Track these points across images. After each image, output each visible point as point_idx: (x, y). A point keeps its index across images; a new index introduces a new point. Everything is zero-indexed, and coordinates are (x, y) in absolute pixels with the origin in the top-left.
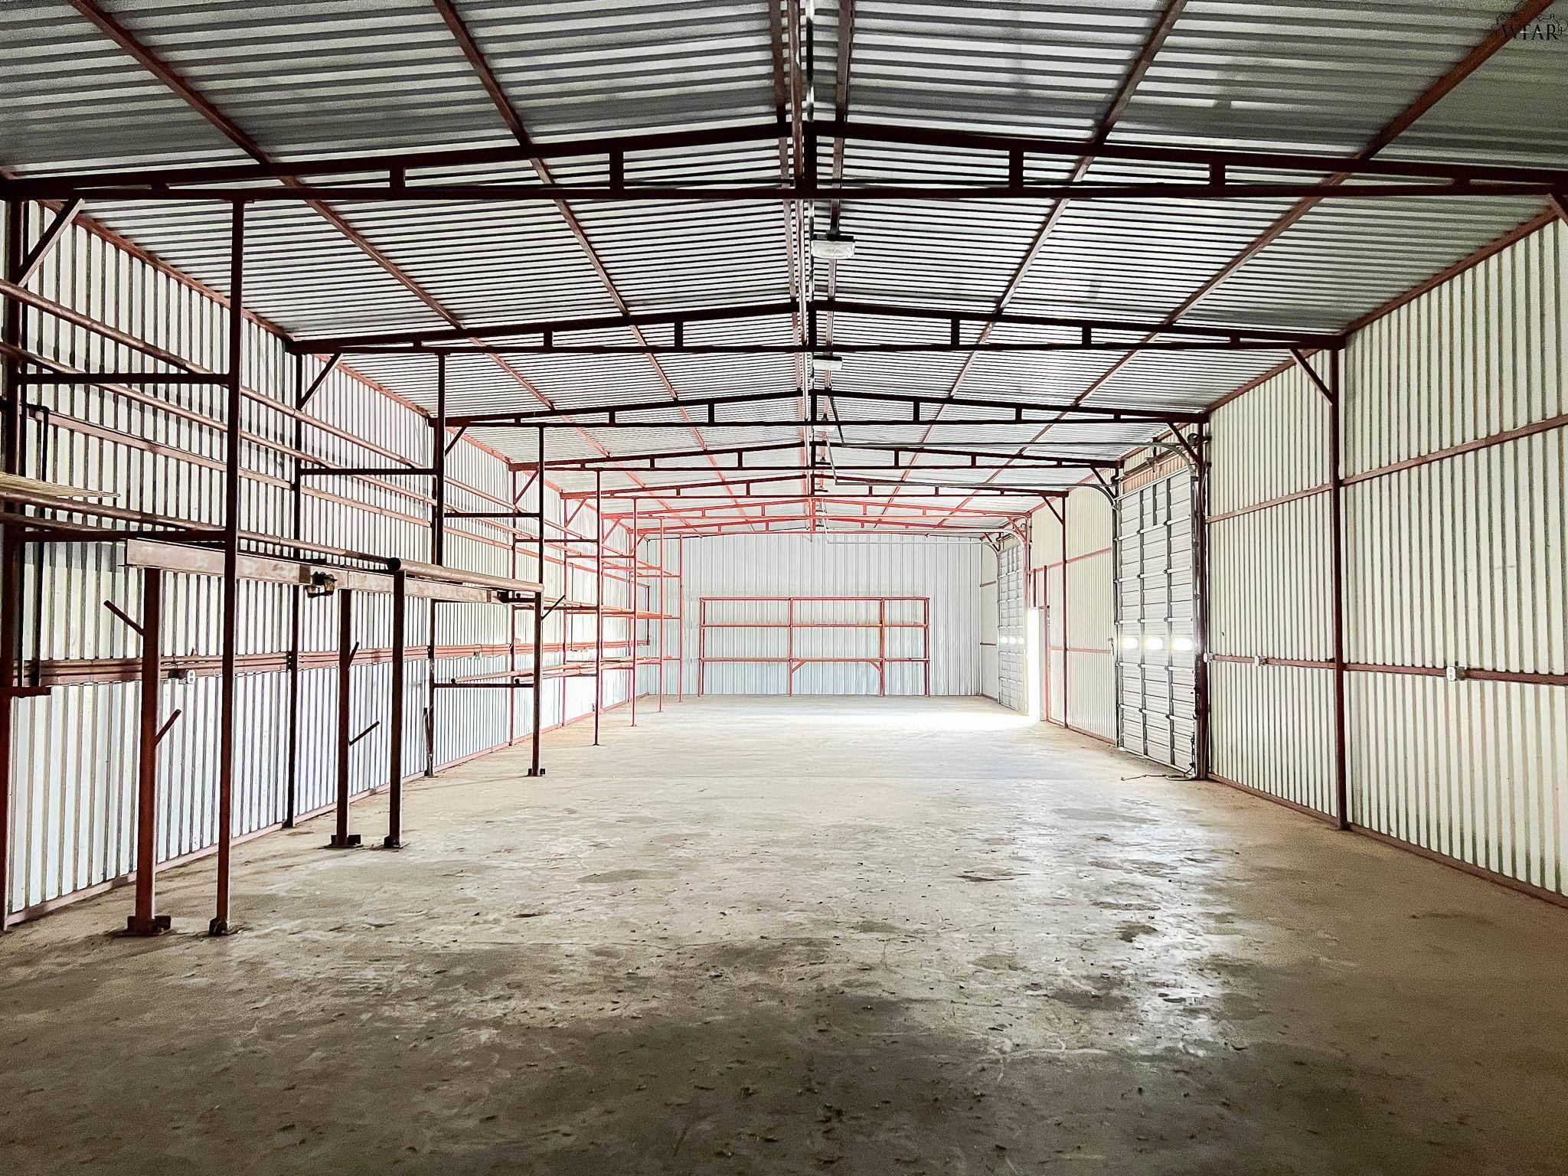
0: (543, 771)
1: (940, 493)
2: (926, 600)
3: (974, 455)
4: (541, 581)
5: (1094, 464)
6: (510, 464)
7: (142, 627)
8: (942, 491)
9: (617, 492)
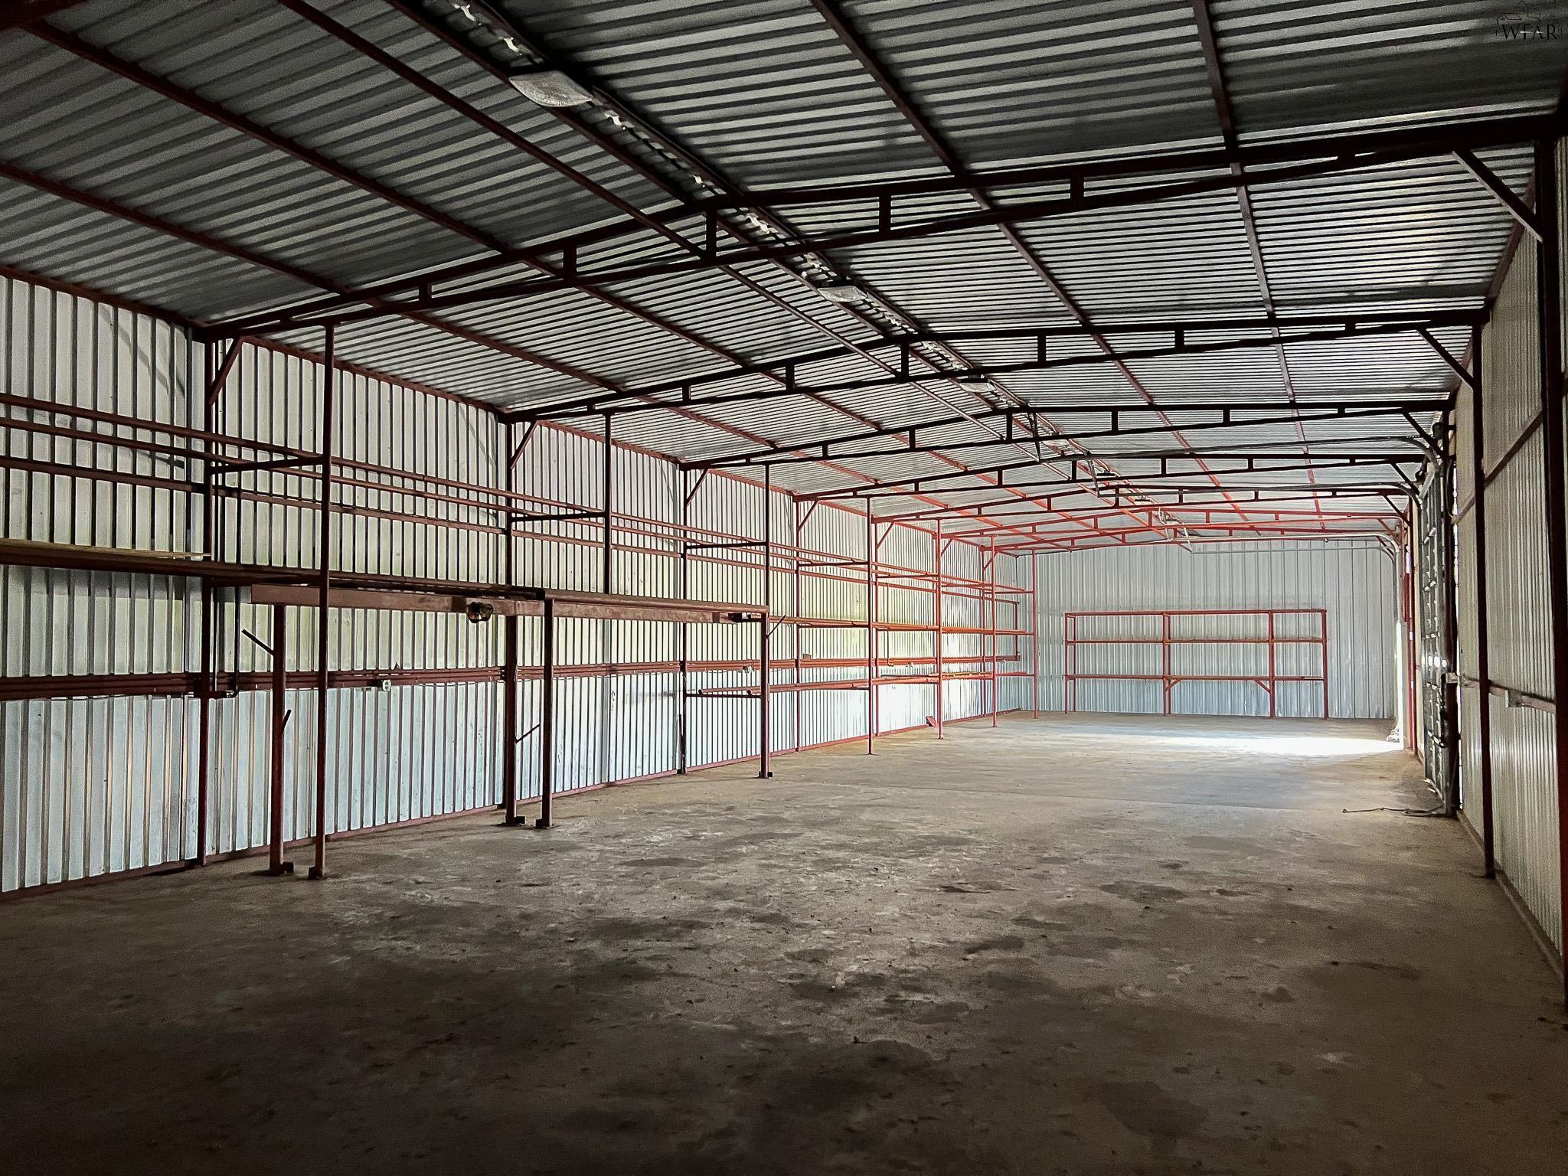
0: (770, 774)
1: (1260, 498)
2: (1324, 612)
3: (1250, 458)
4: (767, 603)
5: (1393, 460)
6: (794, 496)
7: (272, 649)
8: (1262, 495)
9: (923, 513)
